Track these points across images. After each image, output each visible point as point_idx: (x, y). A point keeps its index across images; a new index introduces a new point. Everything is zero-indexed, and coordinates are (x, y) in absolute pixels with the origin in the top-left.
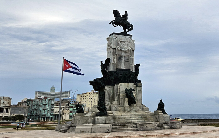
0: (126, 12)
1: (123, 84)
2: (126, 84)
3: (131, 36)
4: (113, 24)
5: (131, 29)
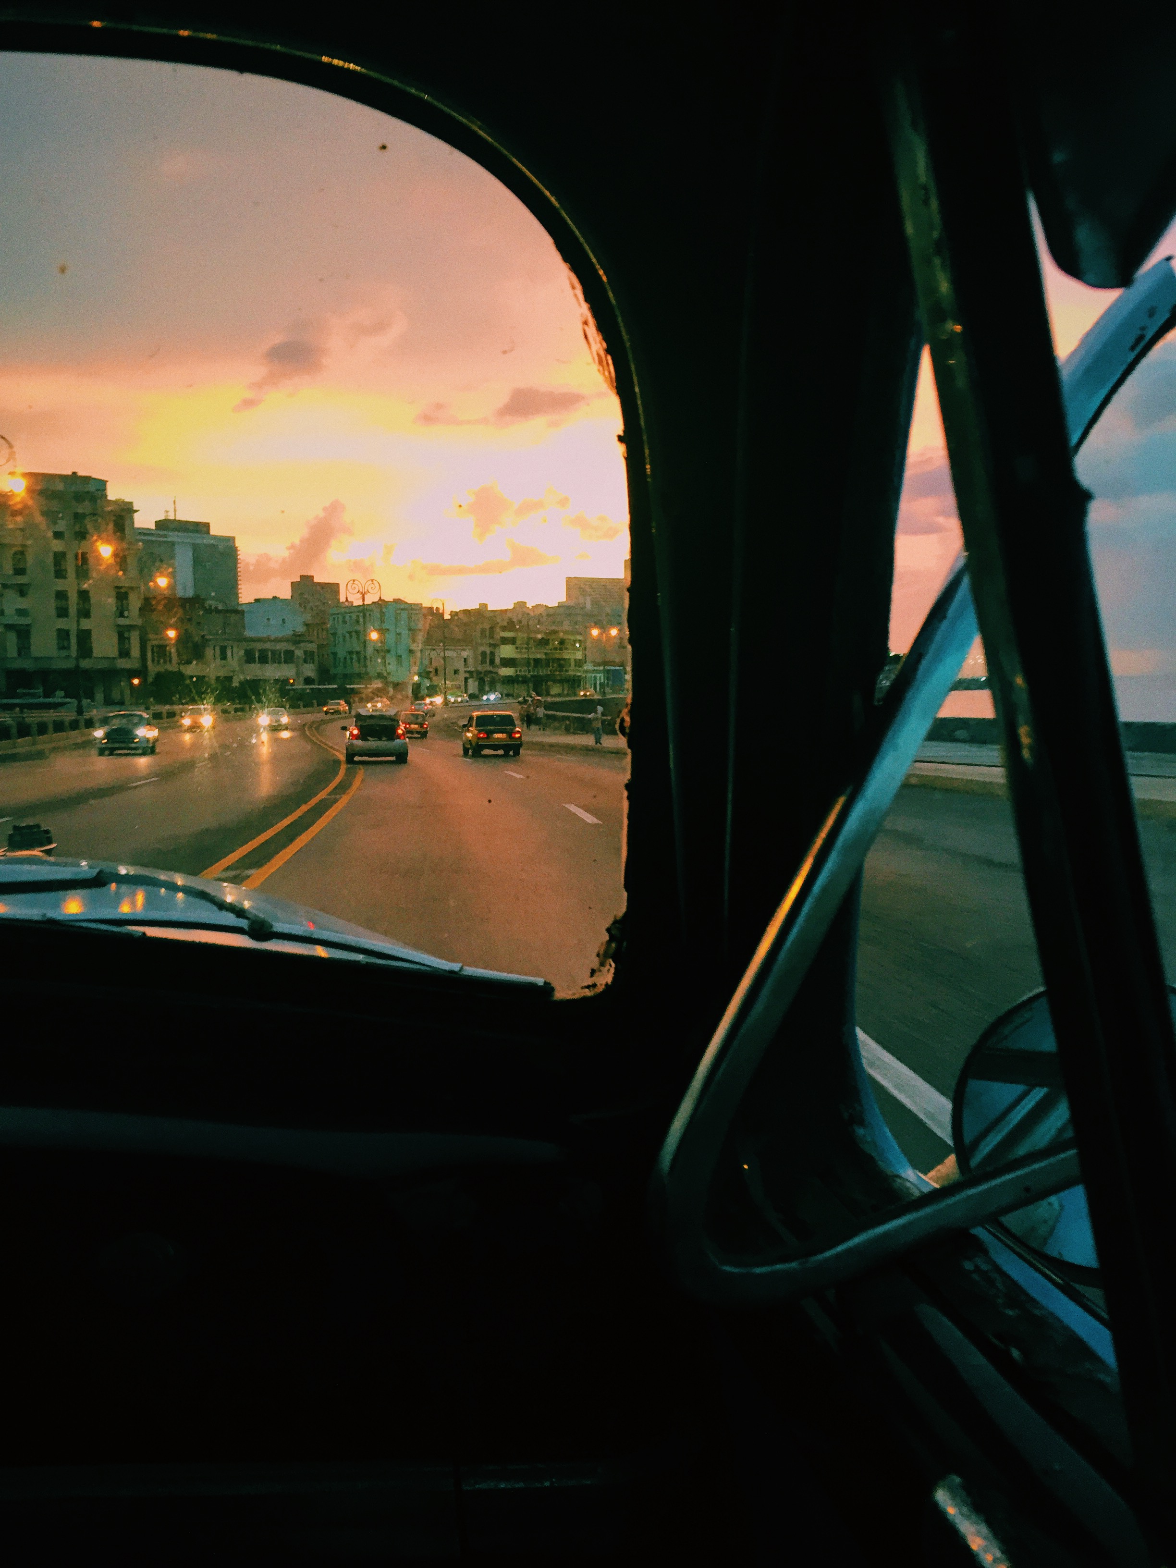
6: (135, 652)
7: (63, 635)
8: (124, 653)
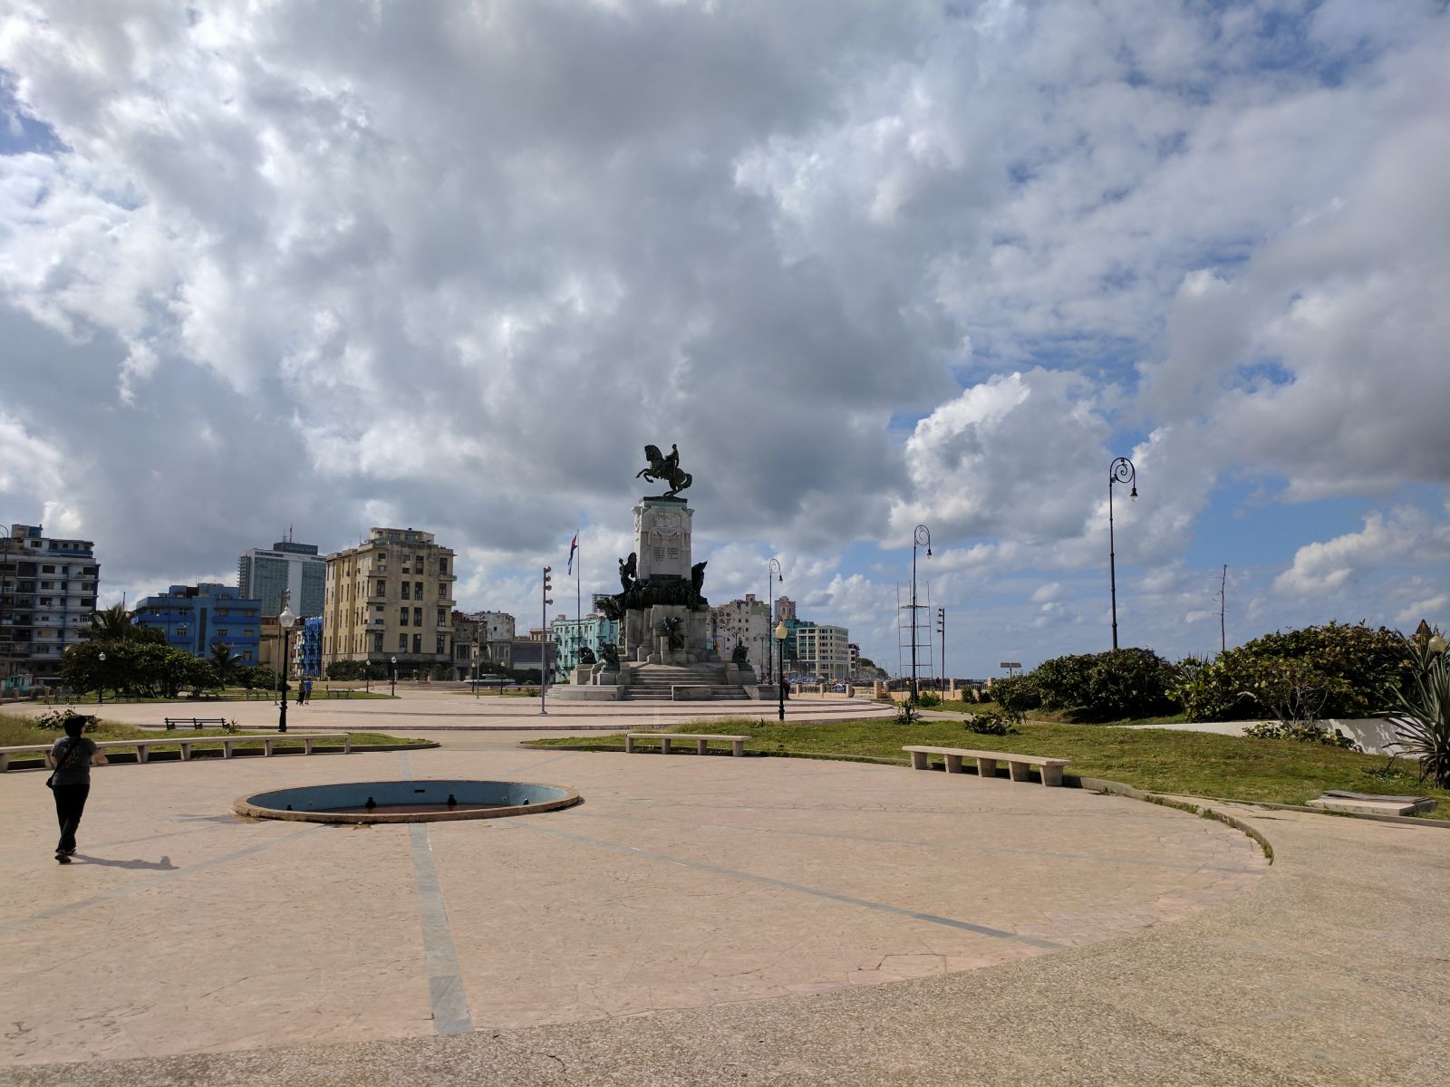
0: (674, 446)
1: (660, 607)
2: (668, 607)
3: (685, 501)
4: (645, 476)
5: (687, 485)
6: (447, 650)
7: (404, 637)
8: (440, 650)
